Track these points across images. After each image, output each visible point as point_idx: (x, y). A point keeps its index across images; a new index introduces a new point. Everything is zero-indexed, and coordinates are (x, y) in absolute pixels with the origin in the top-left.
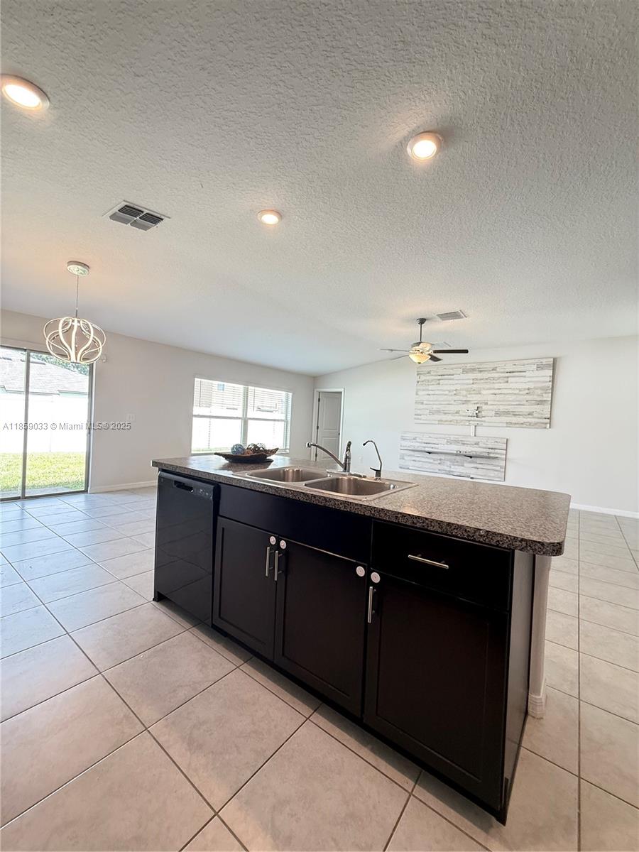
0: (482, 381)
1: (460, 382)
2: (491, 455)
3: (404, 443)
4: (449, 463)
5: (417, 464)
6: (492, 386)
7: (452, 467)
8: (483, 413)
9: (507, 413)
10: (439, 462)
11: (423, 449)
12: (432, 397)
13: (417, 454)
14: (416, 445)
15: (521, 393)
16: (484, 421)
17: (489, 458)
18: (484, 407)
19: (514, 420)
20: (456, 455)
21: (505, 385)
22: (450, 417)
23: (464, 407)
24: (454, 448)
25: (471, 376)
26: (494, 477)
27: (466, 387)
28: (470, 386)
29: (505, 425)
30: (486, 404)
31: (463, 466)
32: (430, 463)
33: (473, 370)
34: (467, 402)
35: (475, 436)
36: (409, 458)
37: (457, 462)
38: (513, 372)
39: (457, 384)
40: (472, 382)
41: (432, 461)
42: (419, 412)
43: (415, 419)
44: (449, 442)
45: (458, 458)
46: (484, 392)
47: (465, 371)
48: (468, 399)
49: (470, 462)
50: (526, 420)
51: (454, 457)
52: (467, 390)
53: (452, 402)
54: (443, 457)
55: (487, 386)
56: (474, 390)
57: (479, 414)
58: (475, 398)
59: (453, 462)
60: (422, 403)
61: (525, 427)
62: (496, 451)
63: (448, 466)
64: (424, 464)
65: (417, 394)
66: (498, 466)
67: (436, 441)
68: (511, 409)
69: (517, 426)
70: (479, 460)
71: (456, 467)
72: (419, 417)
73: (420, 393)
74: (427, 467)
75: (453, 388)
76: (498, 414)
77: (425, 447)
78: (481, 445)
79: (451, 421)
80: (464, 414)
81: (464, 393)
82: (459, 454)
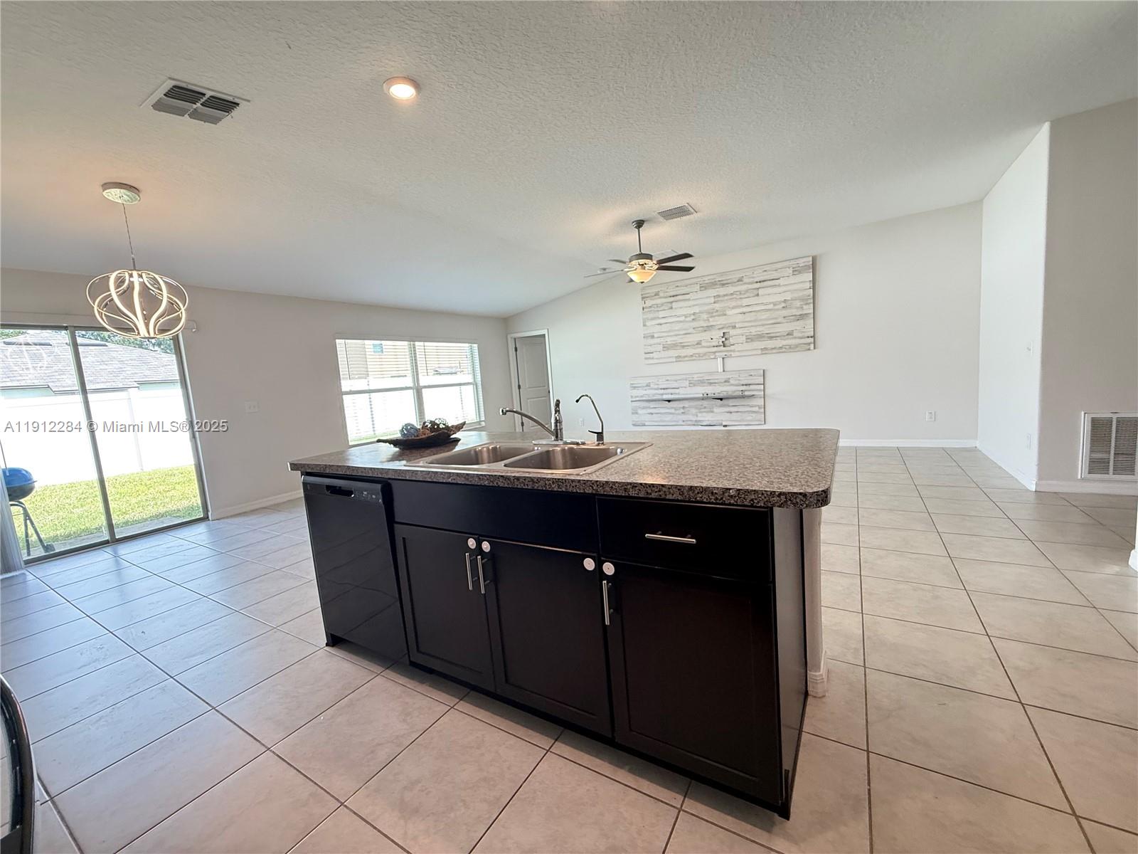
0: (726, 298)
2: (746, 393)
3: (635, 392)
4: (694, 411)
5: (655, 417)
6: (739, 303)
7: (699, 415)
8: (732, 341)
9: (760, 337)
10: (682, 411)
11: (660, 397)
12: (665, 328)
13: (652, 405)
14: (650, 393)
15: (776, 307)
16: (734, 351)
17: (743, 397)
18: (732, 332)
19: (770, 344)
20: (703, 399)
21: (754, 301)
22: (690, 351)
23: (705, 336)
24: (699, 391)
25: (712, 292)
26: (751, 421)
27: (706, 308)
28: (711, 307)
29: (760, 352)
30: (734, 327)
31: (712, 412)
32: (671, 413)
33: (713, 285)
34: (709, 328)
35: (724, 371)
36: (645, 411)
37: (705, 408)
38: (764, 281)
39: (694, 306)
40: (712, 300)
41: (673, 411)
42: (650, 349)
43: (646, 359)
44: (692, 384)
45: (705, 403)
46: (729, 312)
47: (704, 287)
48: (710, 324)
49: (722, 406)
50: (784, 343)
51: (700, 402)
52: (708, 313)
53: (691, 330)
54: (686, 404)
55: (734, 304)
56: (717, 311)
57: (726, 342)
58: (721, 321)
59: (701, 410)
60: (653, 337)
61: (784, 352)
62: (752, 387)
63: (693, 415)
64: (664, 416)
65: (644, 325)
66: (755, 406)
67: (675, 385)
68: (765, 330)
69: (774, 351)
70: (731, 402)
71: (704, 414)
72: (651, 355)
73: (648, 323)
74: (667, 419)
76: (750, 339)
77: (662, 394)
78: (732, 382)
79: (692, 356)
80: (708, 344)
81: (705, 316)
82: (705, 398)
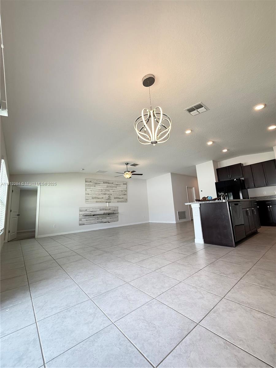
0: (109, 187)
1: (103, 186)
2: (114, 213)
3: (81, 213)
4: (101, 218)
5: (88, 221)
7: (102, 219)
10: (97, 218)
20: (104, 214)
21: (115, 189)
23: (104, 196)
24: (102, 212)
25: (106, 185)
28: (106, 188)
29: (117, 202)
30: (111, 195)
31: (106, 218)
33: (106, 183)
34: (105, 194)
35: (109, 206)
36: (84, 219)
41: (94, 219)
42: (88, 198)
43: (86, 201)
44: (101, 210)
46: (110, 191)
47: (104, 183)
48: (106, 193)
49: (109, 216)
50: (122, 200)
51: (103, 216)
52: (105, 190)
53: (100, 194)
54: (98, 216)
56: (107, 190)
57: (109, 198)
58: (108, 193)
59: (103, 218)
60: (89, 194)
62: (116, 211)
64: (91, 221)
66: (116, 216)
67: (95, 210)
72: (88, 200)
74: (92, 222)
75: (100, 188)
76: (115, 198)
77: (91, 213)
79: (100, 201)
80: (105, 198)
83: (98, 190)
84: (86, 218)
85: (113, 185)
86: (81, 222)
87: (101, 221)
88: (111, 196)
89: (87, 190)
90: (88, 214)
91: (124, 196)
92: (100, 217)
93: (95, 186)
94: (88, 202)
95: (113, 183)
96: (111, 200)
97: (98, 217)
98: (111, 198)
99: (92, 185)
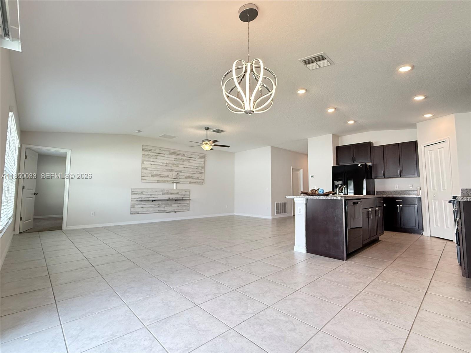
0: (179, 160)
1: (168, 159)
2: (184, 198)
3: (134, 196)
4: (163, 206)
5: (144, 209)
7: (166, 207)
10: (158, 206)
11: (148, 199)
17: (183, 200)
20: (168, 200)
21: (187, 163)
22: (163, 179)
23: (170, 173)
24: (166, 197)
25: (174, 156)
28: (174, 162)
29: (189, 183)
30: (181, 172)
31: (172, 206)
32: (153, 207)
33: (174, 153)
34: (172, 170)
35: (176, 189)
36: (139, 206)
37: (169, 204)
40: (174, 159)
41: (154, 206)
42: (145, 175)
43: (142, 179)
44: (164, 193)
45: (169, 202)
46: (180, 166)
47: (171, 153)
48: (173, 169)
49: (175, 203)
50: (196, 181)
51: (166, 202)
52: (172, 164)
54: (160, 202)
56: (175, 164)
57: (178, 177)
58: (176, 168)
59: (166, 205)
60: (147, 169)
62: (186, 196)
64: (149, 208)
65: (143, 163)
66: (186, 203)
67: (156, 193)
68: (191, 175)
70: (179, 202)
71: (168, 207)
72: (145, 178)
74: (150, 210)
75: (165, 162)
76: (186, 178)
79: (164, 181)
80: (171, 177)
83: (162, 164)
84: (142, 204)
85: (185, 158)
86: (133, 210)
87: (163, 209)
88: (180, 174)
89: (145, 162)
90: (144, 198)
91: (201, 175)
92: (162, 204)
93: (156, 157)
94: (145, 181)
95: (184, 155)
96: (180, 180)
97: (159, 204)
98: (180, 177)
99: (153, 155)
